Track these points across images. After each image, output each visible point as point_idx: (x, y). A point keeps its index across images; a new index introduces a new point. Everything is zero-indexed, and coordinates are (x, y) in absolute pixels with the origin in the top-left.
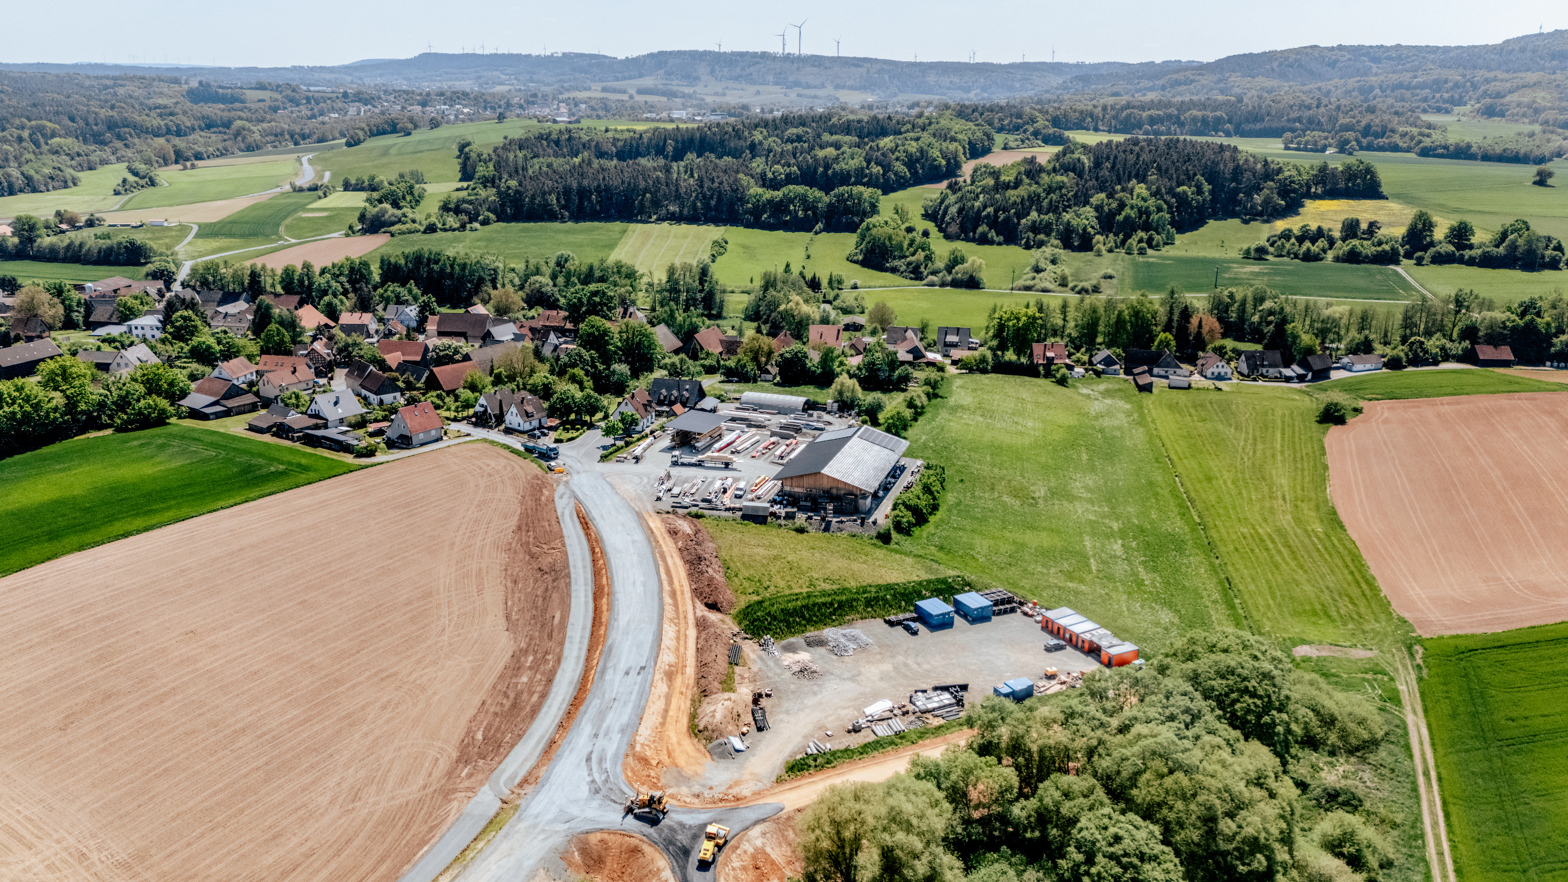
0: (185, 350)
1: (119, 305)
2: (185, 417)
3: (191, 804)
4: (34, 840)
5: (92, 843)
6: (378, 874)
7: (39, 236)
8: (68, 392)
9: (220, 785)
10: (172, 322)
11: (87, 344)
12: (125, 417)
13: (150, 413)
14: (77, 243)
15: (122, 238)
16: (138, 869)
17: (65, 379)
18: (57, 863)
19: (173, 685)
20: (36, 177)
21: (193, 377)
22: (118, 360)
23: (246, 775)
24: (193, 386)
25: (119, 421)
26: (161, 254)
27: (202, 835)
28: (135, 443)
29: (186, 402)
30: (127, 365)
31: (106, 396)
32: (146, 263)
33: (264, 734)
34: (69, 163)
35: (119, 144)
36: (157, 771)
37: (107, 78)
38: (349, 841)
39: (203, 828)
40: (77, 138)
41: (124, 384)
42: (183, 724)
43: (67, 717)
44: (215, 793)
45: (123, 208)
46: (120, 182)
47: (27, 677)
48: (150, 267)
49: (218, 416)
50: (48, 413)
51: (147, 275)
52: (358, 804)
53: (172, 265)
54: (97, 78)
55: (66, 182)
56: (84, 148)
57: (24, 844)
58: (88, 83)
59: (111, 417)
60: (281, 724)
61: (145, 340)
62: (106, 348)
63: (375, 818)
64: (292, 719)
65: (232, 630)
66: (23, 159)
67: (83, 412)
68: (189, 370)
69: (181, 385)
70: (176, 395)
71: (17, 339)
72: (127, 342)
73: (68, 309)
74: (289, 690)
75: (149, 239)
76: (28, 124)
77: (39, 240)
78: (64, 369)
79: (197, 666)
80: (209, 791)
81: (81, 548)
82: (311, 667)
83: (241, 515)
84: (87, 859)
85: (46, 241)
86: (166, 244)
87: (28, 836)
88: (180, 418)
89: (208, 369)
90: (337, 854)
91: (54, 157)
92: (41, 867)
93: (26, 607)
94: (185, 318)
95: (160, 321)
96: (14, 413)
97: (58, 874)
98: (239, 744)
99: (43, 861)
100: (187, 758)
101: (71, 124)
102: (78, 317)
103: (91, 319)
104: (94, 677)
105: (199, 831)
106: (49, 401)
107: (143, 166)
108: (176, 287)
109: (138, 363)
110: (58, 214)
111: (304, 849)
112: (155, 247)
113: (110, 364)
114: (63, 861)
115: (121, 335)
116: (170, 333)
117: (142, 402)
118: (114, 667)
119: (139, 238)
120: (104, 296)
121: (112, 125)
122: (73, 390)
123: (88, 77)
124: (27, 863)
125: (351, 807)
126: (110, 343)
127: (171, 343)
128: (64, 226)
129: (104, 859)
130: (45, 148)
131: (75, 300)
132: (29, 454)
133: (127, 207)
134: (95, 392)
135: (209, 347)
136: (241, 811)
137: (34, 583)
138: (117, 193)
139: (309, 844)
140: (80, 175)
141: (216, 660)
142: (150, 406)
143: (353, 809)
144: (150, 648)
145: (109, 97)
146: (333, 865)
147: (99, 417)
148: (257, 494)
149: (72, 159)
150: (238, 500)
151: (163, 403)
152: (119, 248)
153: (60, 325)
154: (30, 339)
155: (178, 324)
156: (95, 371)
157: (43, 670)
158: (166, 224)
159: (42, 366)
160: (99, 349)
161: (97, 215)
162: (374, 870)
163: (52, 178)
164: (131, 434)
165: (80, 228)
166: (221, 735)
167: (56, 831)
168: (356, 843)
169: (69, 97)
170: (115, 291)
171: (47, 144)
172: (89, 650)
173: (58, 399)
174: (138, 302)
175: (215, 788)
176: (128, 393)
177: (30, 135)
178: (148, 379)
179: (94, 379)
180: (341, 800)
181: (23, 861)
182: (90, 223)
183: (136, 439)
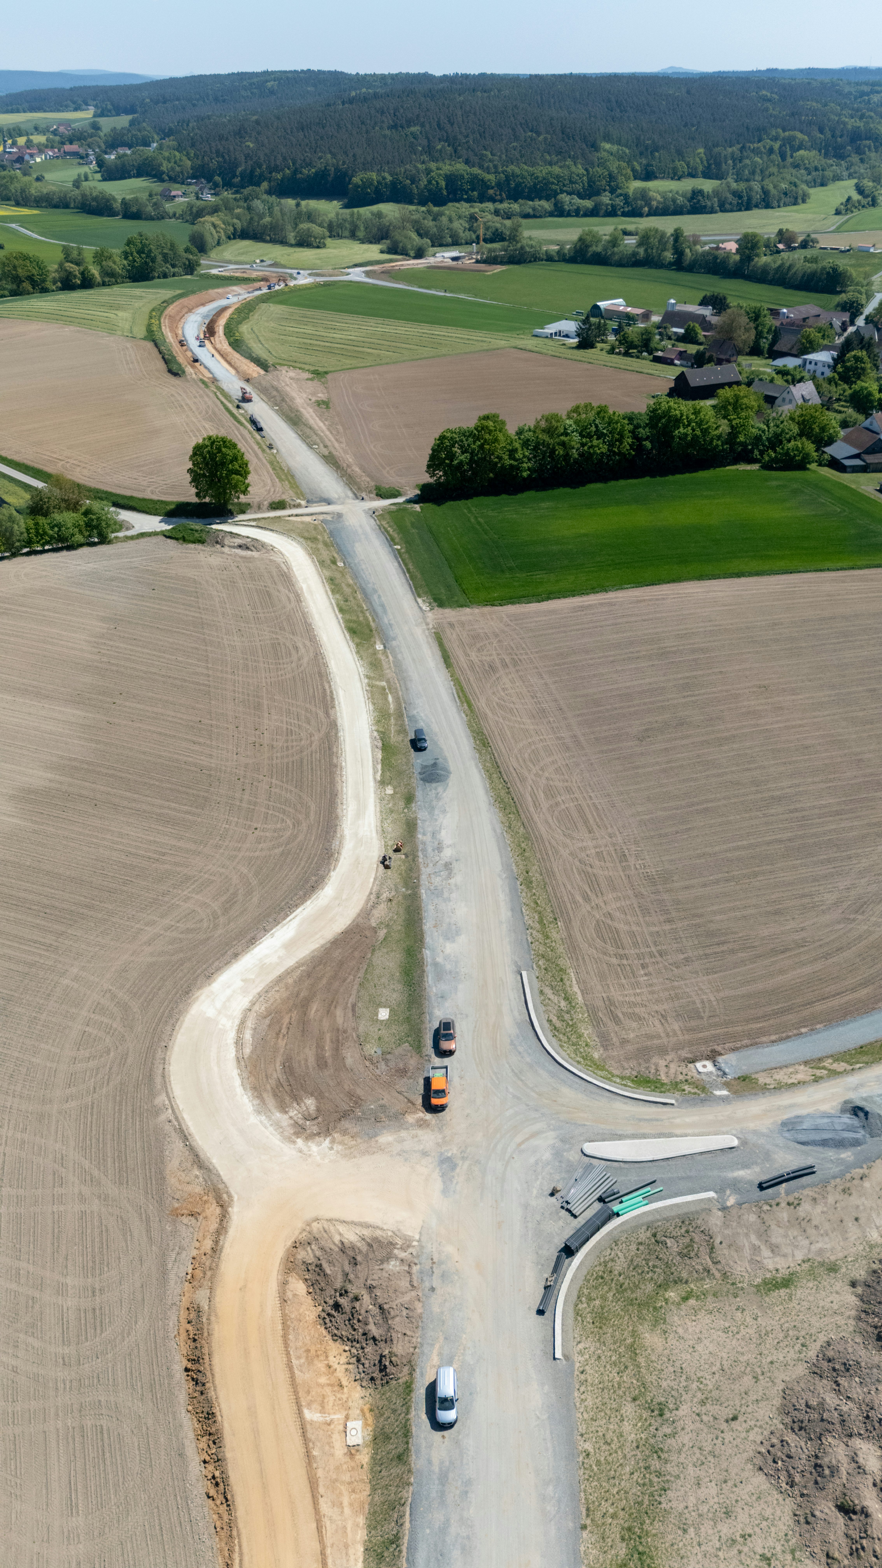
0: (847, 393)
1: (803, 336)
2: (825, 465)
3: (717, 849)
4: (595, 827)
5: (633, 848)
6: (856, 995)
7: (758, 255)
8: (734, 422)
9: (745, 842)
10: (844, 362)
11: (764, 373)
12: (773, 455)
13: (795, 455)
14: (787, 265)
15: (827, 263)
16: (660, 887)
17: (735, 408)
18: (604, 853)
19: (735, 732)
20: (773, 192)
21: (844, 424)
22: (785, 395)
23: (769, 843)
24: (842, 433)
25: (767, 458)
26: (857, 284)
27: (717, 882)
28: (775, 483)
29: (829, 450)
30: (790, 401)
31: (764, 431)
32: (840, 292)
33: (796, 810)
34: (805, 178)
35: (855, 158)
36: (699, 807)
37: (866, 84)
38: (840, 949)
39: (720, 875)
40: (820, 151)
41: (782, 422)
42: (733, 772)
43: (647, 730)
44: (738, 848)
45: (838, 230)
46: (844, 200)
47: (628, 684)
48: (843, 297)
49: (855, 469)
50: (712, 439)
51: (838, 305)
52: (860, 917)
53: (864, 296)
54: (857, 84)
55: (796, 198)
56: (823, 161)
57: (587, 827)
58: (847, 89)
59: (762, 453)
60: (814, 807)
61: (813, 378)
62: (779, 381)
63: (871, 939)
64: (825, 806)
65: (800, 697)
66: (767, 173)
67: (741, 444)
68: (843, 415)
69: (831, 431)
70: (823, 440)
71: (710, 360)
72: (798, 377)
73: (759, 335)
74: (832, 776)
75: (851, 266)
76: (782, 134)
77: (756, 259)
78: (737, 398)
79: (759, 722)
80: (735, 844)
81: (701, 577)
82: (860, 760)
83: (843, 582)
84: (627, 861)
85: (763, 260)
86: (865, 273)
87: (591, 821)
88: (820, 465)
89: (861, 417)
90: (827, 956)
91: (794, 171)
92: (593, 851)
93: (644, 620)
94: (857, 359)
95: (833, 359)
96: (686, 435)
97: (603, 864)
98: (773, 811)
99: (595, 847)
100: (726, 806)
101: (819, 135)
102: (765, 344)
103: (775, 348)
104: (676, 701)
105: (716, 877)
106: (716, 429)
107: (871, 184)
108: (860, 321)
109: (800, 402)
110: (780, 232)
111: (797, 937)
112: (854, 274)
113: (776, 398)
114: (609, 854)
115: (795, 368)
116: (839, 374)
117: (793, 443)
118: (693, 698)
119: (843, 263)
120: (792, 324)
121: (856, 137)
122: (738, 421)
123: (849, 83)
124: (585, 844)
125: (852, 916)
126: (783, 376)
127: (836, 385)
128: (781, 246)
129: (638, 867)
130: (789, 160)
131: (767, 327)
132: (687, 475)
133: (841, 229)
134: (756, 426)
135: (870, 394)
136: (755, 875)
137: (657, 600)
138: (838, 213)
139: (803, 934)
140: (812, 191)
141: (777, 722)
142: (797, 449)
143: (854, 920)
144: (727, 691)
145: (862, 106)
146: (818, 966)
147: (752, 451)
148: (865, 563)
149: (809, 174)
150: (845, 564)
151: (810, 447)
152: (822, 274)
153: (748, 350)
154: (719, 362)
155: (848, 364)
156: (762, 402)
157: (641, 682)
158: (872, 250)
159: (721, 392)
160: (772, 381)
161: (813, 236)
162: (854, 990)
163: (786, 194)
164: (773, 473)
165: (795, 248)
166: (759, 796)
167: (612, 826)
168: (847, 954)
169: (826, 105)
170: (804, 320)
171: (792, 157)
172: (679, 676)
173: (724, 427)
174: (820, 335)
175: (740, 843)
176: (783, 431)
177: (781, 147)
178: (804, 421)
179: (759, 413)
180: (845, 905)
181: (582, 841)
182: (804, 245)
183: (776, 479)
